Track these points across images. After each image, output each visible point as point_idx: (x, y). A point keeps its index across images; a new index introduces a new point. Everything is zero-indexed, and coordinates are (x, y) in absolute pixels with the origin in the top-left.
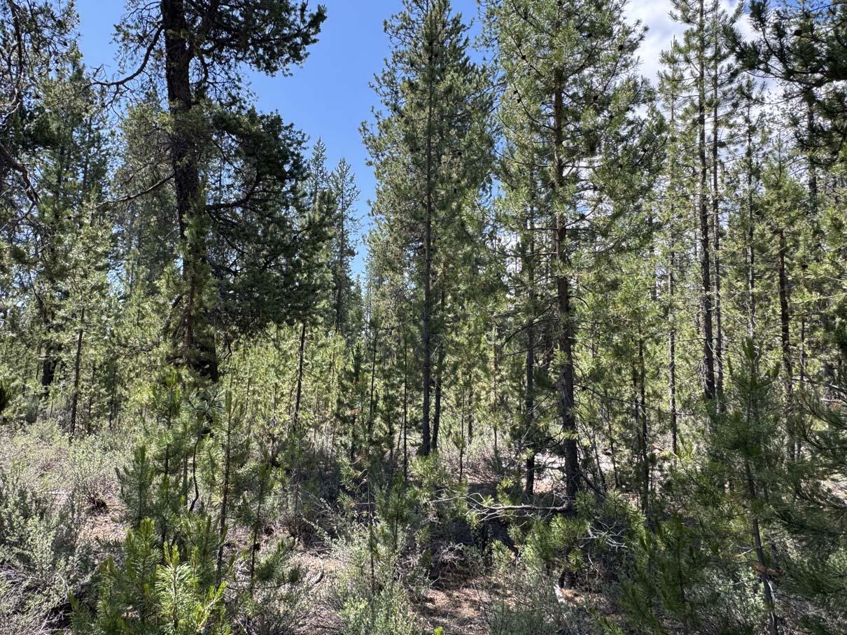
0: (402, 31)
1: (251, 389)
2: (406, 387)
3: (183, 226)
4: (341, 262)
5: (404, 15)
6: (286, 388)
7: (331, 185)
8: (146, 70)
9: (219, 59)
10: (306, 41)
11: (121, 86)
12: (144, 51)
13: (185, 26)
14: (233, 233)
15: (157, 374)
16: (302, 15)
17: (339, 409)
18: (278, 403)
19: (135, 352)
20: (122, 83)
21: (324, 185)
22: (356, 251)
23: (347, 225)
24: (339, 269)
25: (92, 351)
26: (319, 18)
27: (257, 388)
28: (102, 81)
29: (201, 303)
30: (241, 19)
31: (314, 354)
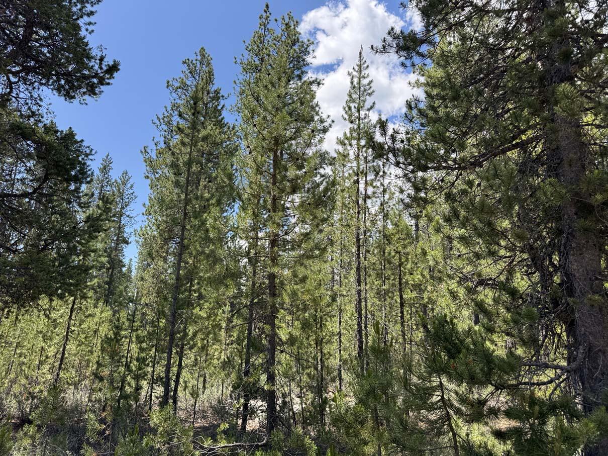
4: (116, 249)
5: (183, 80)
6: (51, 352)
7: (114, 189)
9: (25, 80)
10: (102, 82)
16: (101, 64)
17: (97, 369)
21: (109, 188)
23: (124, 220)
24: (114, 253)
26: (113, 69)
31: (82, 322)
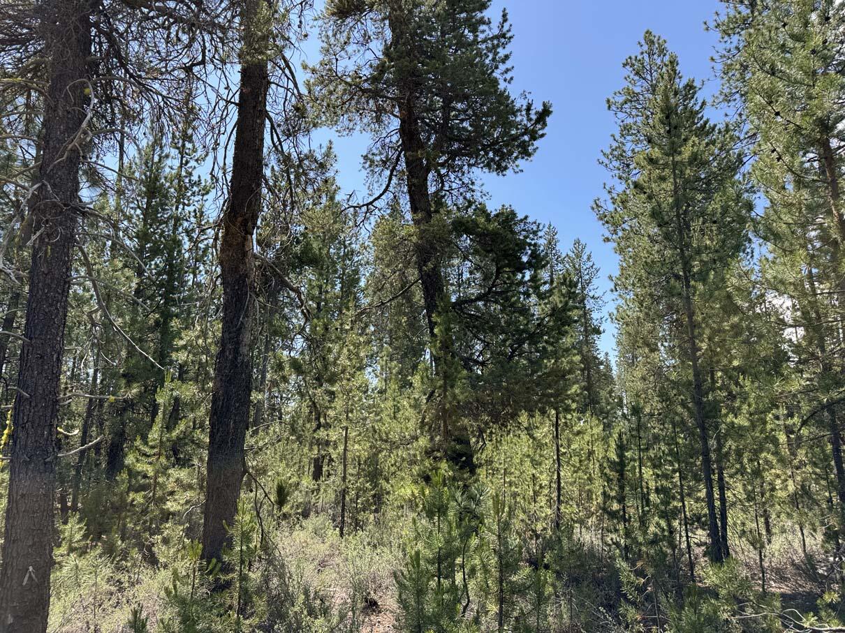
0: (626, 106)
1: (507, 480)
2: (680, 477)
3: (432, 325)
4: (587, 342)
5: (628, 89)
6: (544, 479)
7: (567, 266)
8: (391, 189)
10: (534, 136)
11: (370, 206)
12: (387, 173)
13: (422, 145)
14: (479, 325)
15: (417, 468)
16: (528, 114)
17: (605, 503)
18: (537, 496)
19: (394, 446)
20: (371, 203)
21: (560, 266)
22: (601, 329)
23: (589, 304)
24: (585, 349)
25: (356, 446)
27: (513, 479)
28: (355, 205)
29: (454, 396)
30: (470, 128)
31: (570, 442)
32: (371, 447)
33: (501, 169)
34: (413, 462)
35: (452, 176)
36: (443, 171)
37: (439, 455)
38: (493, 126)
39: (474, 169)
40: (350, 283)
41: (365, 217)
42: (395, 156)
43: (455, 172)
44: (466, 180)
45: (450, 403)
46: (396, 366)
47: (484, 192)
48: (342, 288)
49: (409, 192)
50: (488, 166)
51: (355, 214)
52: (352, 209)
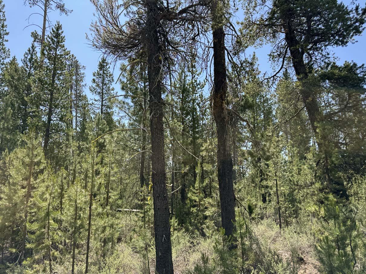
3: (314, 128)
8: (284, 66)
11: (275, 77)
12: (282, 59)
13: (297, 42)
14: (342, 124)
15: (316, 197)
19: (301, 187)
20: (275, 75)
25: (282, 188)
28: (267, 78)
29: (332, 162)
30: (323, 28)
32: (290, 188)
33: (344, 43)
34: (313, 194)
35: (316, 53)
36: (311, 52)
37: (327, 191)
38: (337, 23)
39: (328, 47)
40: (268, 113)
41: (273, 82)
42: (285, 51)
43: (318, 51)
44: (324, 53)
45: (330, 165)
46: (296, 150)
47: (335, 57)
48: (264, 116)
49: (294, 66)
50: (336, 43)
51: (268, 82)
52: (266, 80)
